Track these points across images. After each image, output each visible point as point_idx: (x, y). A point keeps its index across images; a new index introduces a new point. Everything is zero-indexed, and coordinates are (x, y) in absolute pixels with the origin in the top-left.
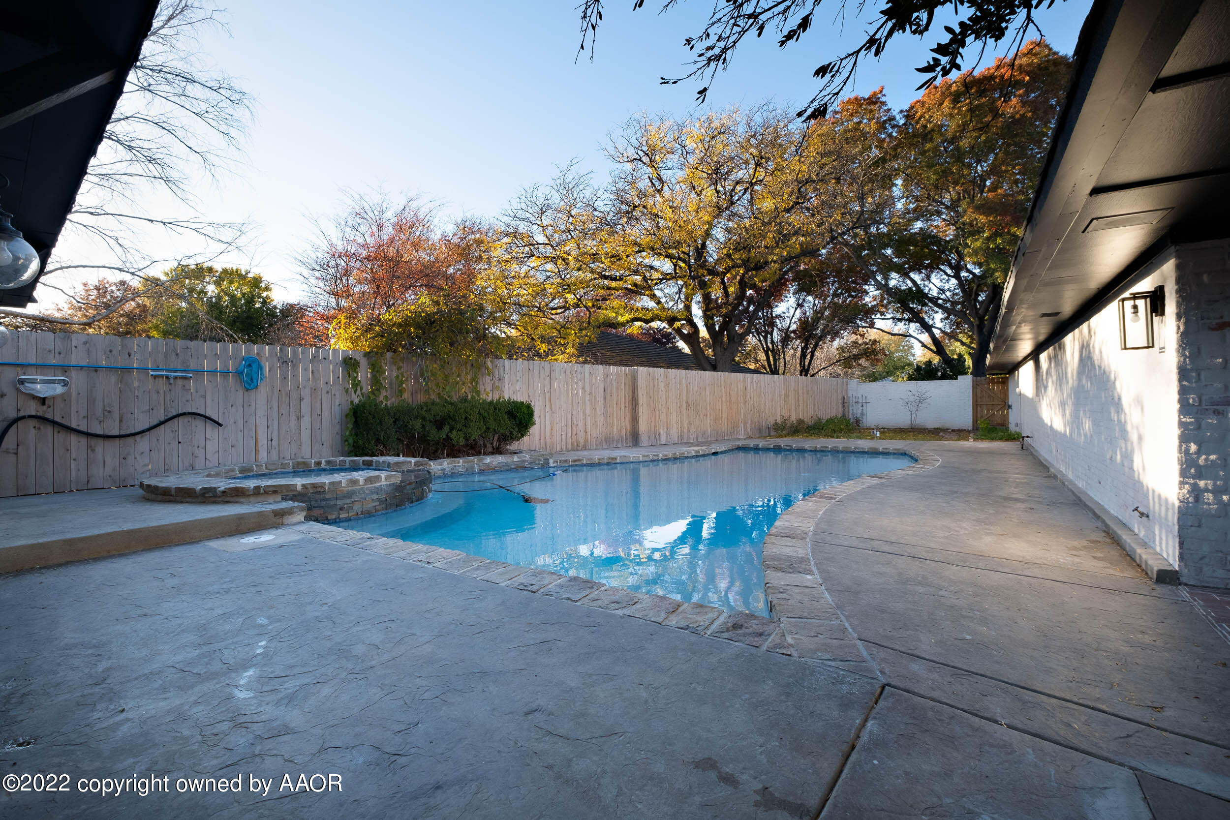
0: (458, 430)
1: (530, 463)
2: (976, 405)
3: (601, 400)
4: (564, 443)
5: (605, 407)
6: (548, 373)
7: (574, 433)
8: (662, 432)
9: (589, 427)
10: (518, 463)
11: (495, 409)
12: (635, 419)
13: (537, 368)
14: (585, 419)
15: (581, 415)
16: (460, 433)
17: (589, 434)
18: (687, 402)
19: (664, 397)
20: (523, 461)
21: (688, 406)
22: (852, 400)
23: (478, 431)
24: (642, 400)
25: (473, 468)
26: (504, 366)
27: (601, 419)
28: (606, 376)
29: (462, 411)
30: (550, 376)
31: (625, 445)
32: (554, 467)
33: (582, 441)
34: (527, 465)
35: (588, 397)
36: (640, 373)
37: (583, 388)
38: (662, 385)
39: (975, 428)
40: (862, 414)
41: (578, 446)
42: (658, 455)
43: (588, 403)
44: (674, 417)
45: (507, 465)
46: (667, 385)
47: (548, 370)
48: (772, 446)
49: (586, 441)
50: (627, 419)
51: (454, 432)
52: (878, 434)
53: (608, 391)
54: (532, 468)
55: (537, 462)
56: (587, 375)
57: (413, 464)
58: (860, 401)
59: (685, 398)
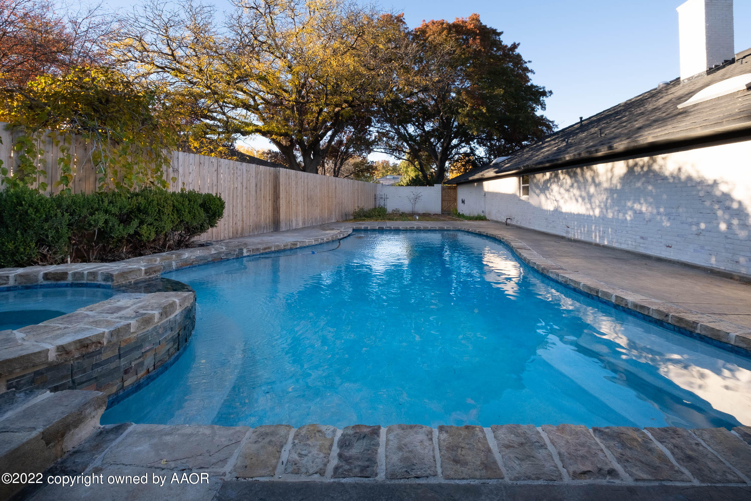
0: (149, 224)
1: (227, 254)
2: (443, 200)
3: (254, 193)
4: (226, 232)
5: (256, 200)
6: (215, 168)
7: (234, 222)
8: (293, 220)
9: (244, 216)
10: (215, 256)
11: (190, 201)
12: (276, 209)
13: (207, 163)
14: (242, 210)
15: (239, 205)
16: (151, 227)
17: (245, 223)
18: (307, 197)
19: (295, 192)
20: (220, 253)
21: (308, 199)
22: (378, 197)
23: (171, 224)
24: (282, 195)
25: (170, 265)
26: (178, 158)
27: (253, 210)
28: (257, 173)
29: (155, 203)
30: (217, 170)
31: (268, 231)
32: (248, 256)
33: (240, 229)
34: (223, 256)
35: (244, 191)
36: (281, 173)
37: (242, 183)
38: (293, 183)
39: (443, 213)
40: (384, 205)
41: (237, 233)
42: (323, 239)
43: (244, 196)
44: (300, 207)
45: (204, 258)
46: (297, 184)
47: (215, 165)
48: (377, 228)
49: (243, 229)
50: (270, 210)
51: (145, 227)
52: (417, 218)
53: (258, 186)
54: (228, 260)
55: (232, 252)
56: (245, 171)
57: (143, 272)
58: (383, 197)
59: (306, 193)
